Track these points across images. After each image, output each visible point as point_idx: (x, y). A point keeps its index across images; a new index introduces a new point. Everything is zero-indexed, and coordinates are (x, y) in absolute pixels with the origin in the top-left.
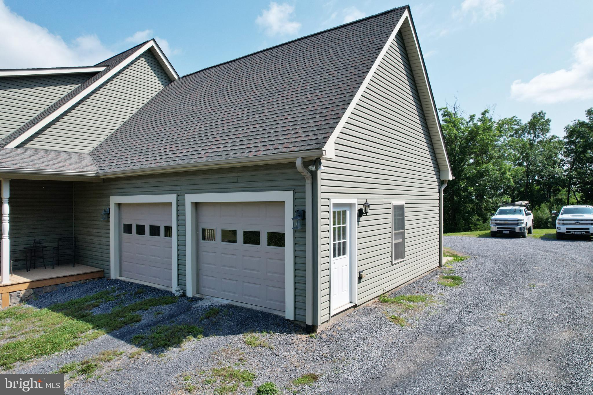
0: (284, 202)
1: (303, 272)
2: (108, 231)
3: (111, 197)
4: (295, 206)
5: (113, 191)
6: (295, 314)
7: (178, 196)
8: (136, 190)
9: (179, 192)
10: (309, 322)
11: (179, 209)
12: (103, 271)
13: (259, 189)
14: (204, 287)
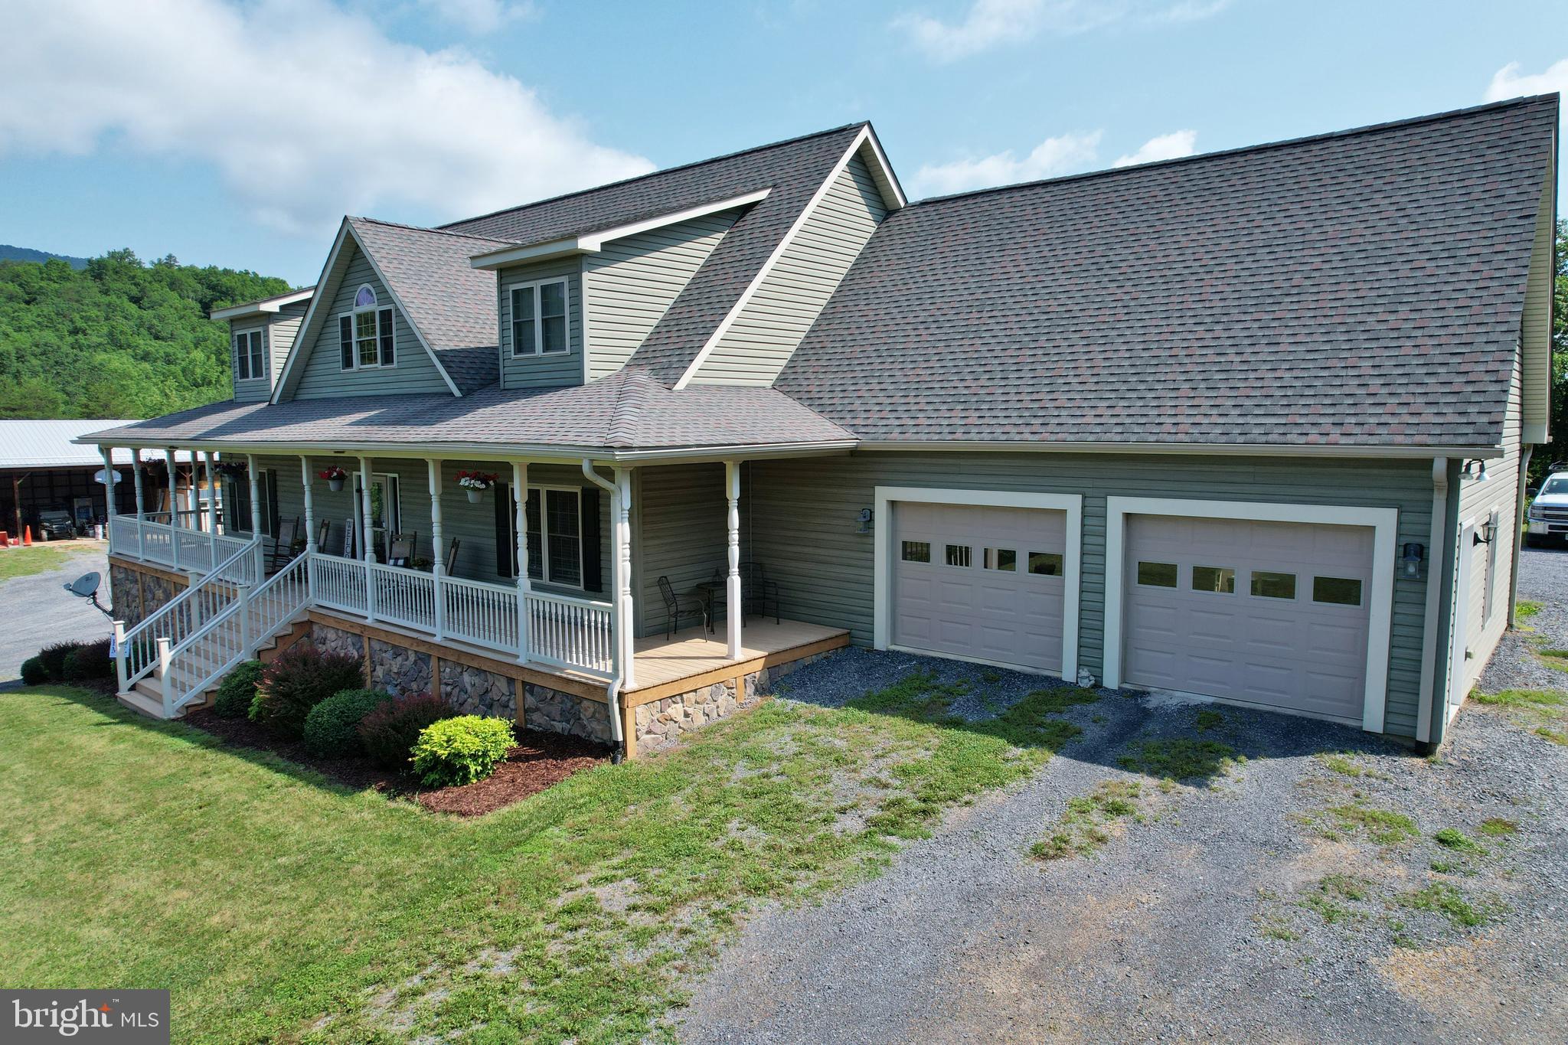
0: (1374, 527)
1: (1418, 652)
2: (869, 555)
3: (877, 488)
4: (1399, 535)
5: (882, 476)
6: (1386, 723)
7: (1084, 498)
8: (958, 478)
9: (1089, 493)
10: (1423, 736)
11: (1086, 523)
12: (849, 633)
13: (1313, 499)
14: (1139, 671)
